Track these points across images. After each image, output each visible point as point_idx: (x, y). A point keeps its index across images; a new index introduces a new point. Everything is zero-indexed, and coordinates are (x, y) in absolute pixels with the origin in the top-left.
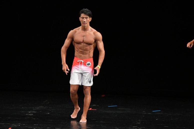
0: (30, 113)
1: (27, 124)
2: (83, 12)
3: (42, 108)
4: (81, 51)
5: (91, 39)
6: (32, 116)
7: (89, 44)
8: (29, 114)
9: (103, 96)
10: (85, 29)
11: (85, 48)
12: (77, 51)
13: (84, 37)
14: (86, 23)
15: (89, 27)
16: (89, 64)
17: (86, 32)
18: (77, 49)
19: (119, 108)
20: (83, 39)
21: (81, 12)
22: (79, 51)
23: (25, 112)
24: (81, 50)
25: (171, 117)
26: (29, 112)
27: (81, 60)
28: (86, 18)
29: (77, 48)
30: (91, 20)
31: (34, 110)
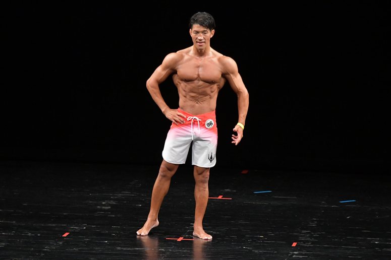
0: (104, 205)
1: (99, 226)
2: (196, 21)
3: (129, 195)
4: (193, 97)
5: (215, 72)
6: (108, 210)
7: (211, 82)
8: (103, 207)
9: (245, 172)
10: (201, 53)
11: (200, 91)
12: (185, 97)
13: (200, 69)
14: (204, 42)
15: (209, 49)
16: (210, 124)
17: (203, 58)
18: (184, 93)
19: (275, 196)
20: (197, 73)
21: (192, 21)
22: (188, 97)
23: (95, 202)
24: (193, 94)
25: (377, 213)
26: (104, 203)
27: (194, 117)
28: (204, 32)
29: (184, 91)
30: (213, 34)
31: (112, 199)
